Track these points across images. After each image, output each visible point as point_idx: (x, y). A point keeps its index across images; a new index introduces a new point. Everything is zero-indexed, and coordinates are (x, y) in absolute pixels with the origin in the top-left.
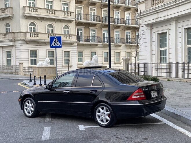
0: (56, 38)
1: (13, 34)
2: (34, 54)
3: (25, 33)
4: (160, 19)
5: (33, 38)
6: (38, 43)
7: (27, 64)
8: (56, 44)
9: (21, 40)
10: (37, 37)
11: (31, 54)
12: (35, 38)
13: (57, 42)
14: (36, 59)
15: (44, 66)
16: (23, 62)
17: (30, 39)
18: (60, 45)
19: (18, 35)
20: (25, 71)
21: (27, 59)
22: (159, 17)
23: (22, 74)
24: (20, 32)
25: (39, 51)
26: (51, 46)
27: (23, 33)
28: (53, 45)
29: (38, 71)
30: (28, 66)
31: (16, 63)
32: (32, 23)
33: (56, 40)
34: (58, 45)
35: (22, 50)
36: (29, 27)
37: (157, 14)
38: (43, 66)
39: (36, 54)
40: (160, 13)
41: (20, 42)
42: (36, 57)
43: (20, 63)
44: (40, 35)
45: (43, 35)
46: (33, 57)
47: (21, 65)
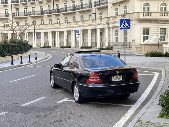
0: (125, 20)
1: (129, 15)
2: (146, 31)
3: (139, 13)
5: (146, 17)
6: (150, 21)
7: (140, 41)
8: (125, 26)
9: (135, 20)
10: (150, 16)
11: (143, 32)
12: (148, 17)
13: (126, 24)
14: (148, 36)
15: (151, 43)
16: (135, 39)
17: (143, 18)
18: (129, 27)
19: (133, 15)
20: (137, 47)
21: (140, 37)
23: (134, 49)
24: (134, 13)
25: (151, 29)
26: (121, 27)
27: (137, 14)
28: (122, 27)
29: (145, 48)
30: (141, 42)
31: (130, 40)
32: (146, 3)
33: (125, 22)
34: (127, 27)
35: (135, 29)
36: (143, 7)
38: (149, 43)
39: (148, 32)
41: (134, 22)
42: (148, 34)
43: (133, 40)
44: (152, 14)
45: (155, 14)
46: (145, 35)
47: (134, 42)
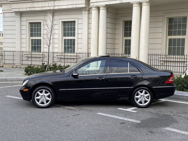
4: (36, 9)
22: (35, 6)
37: (31, 3)
40: (35, 3)
